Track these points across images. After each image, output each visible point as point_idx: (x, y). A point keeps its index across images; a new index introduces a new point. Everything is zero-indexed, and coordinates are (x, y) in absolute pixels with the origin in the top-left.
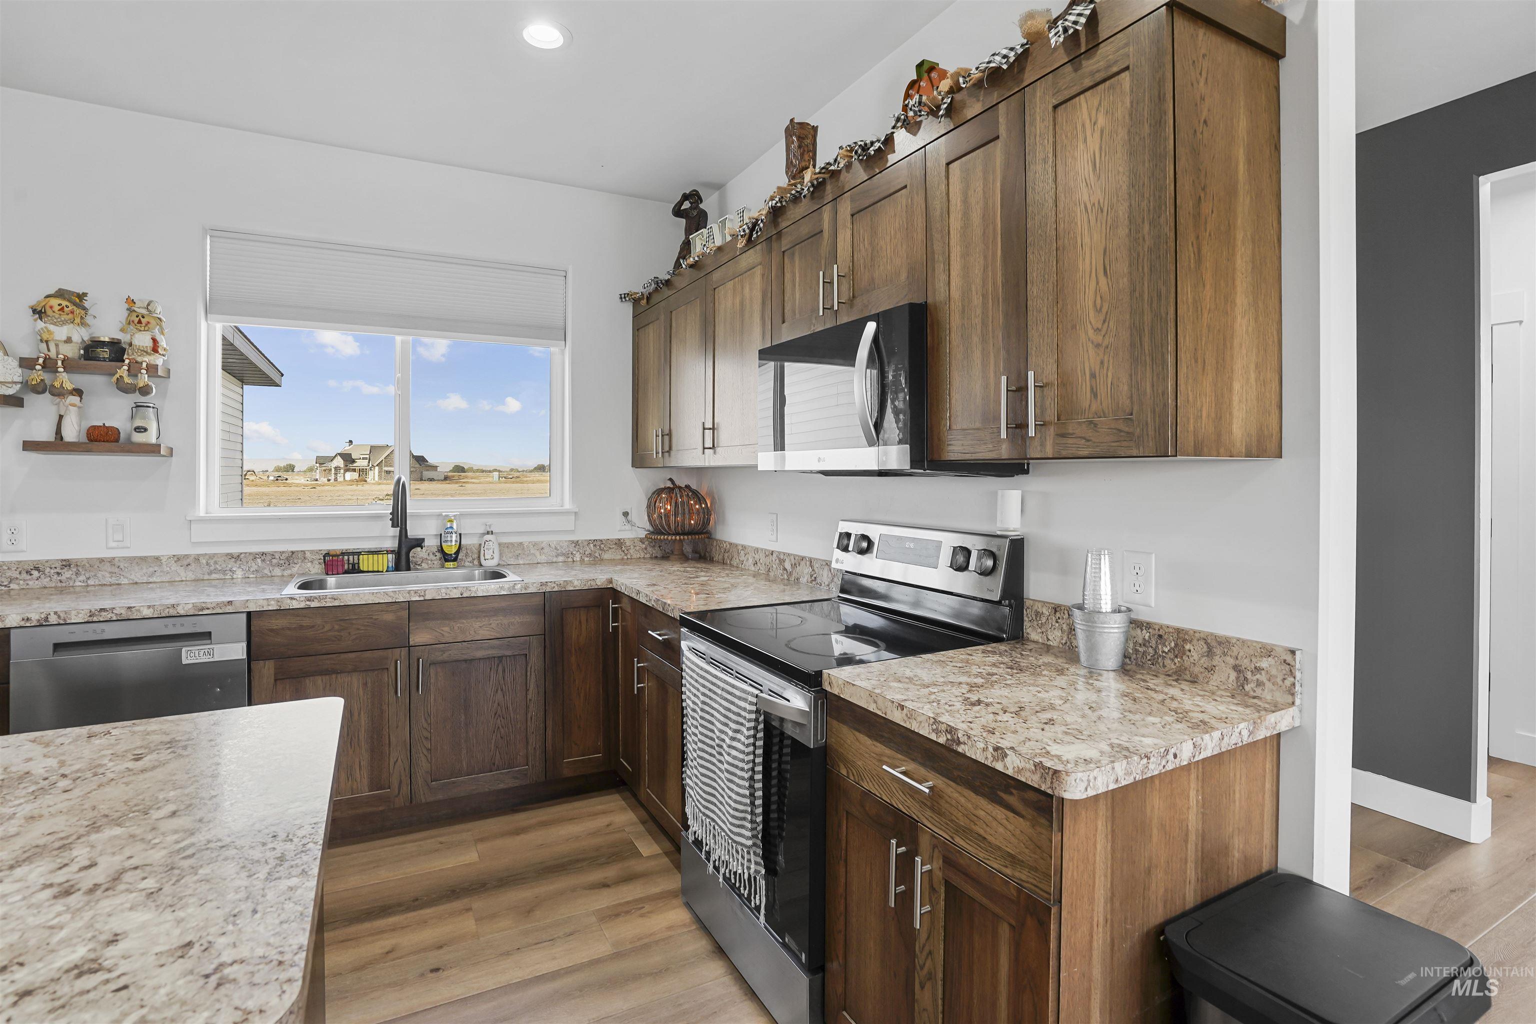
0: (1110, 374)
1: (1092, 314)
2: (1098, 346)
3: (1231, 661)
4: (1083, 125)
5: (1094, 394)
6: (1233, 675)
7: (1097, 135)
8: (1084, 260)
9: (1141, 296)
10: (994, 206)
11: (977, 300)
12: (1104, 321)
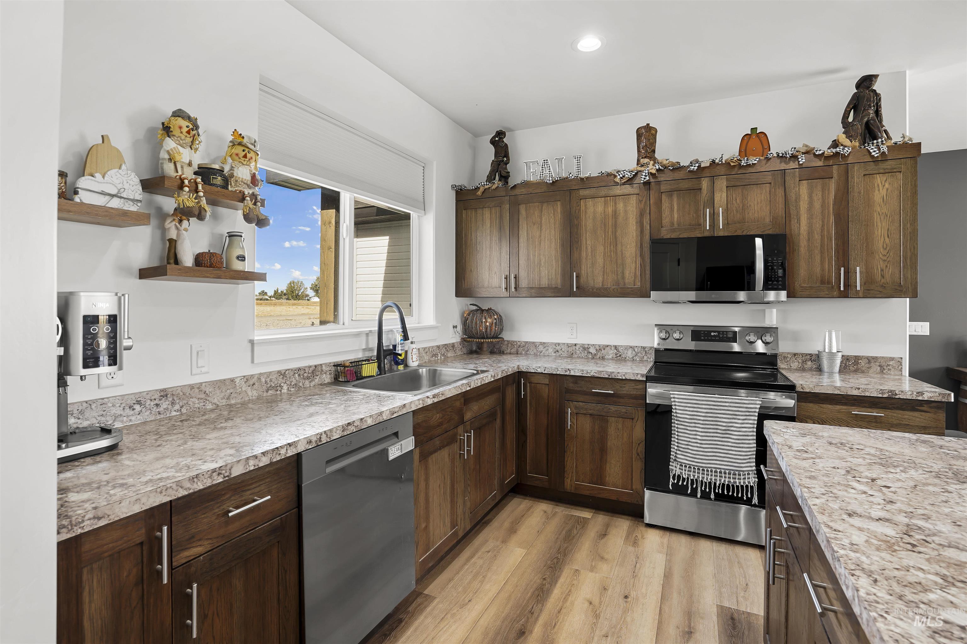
0: (890, 270)
1: (882, 250)
2: (884, 261)
3: (878, 364)
4: (878, 185)
5: (883, 277)
6: (879, 368)
7: (885, 190)
8: (878, 231)
9: (906, 247)
10: (828, 203)
11: (817, 237)
12: (888, 253)
